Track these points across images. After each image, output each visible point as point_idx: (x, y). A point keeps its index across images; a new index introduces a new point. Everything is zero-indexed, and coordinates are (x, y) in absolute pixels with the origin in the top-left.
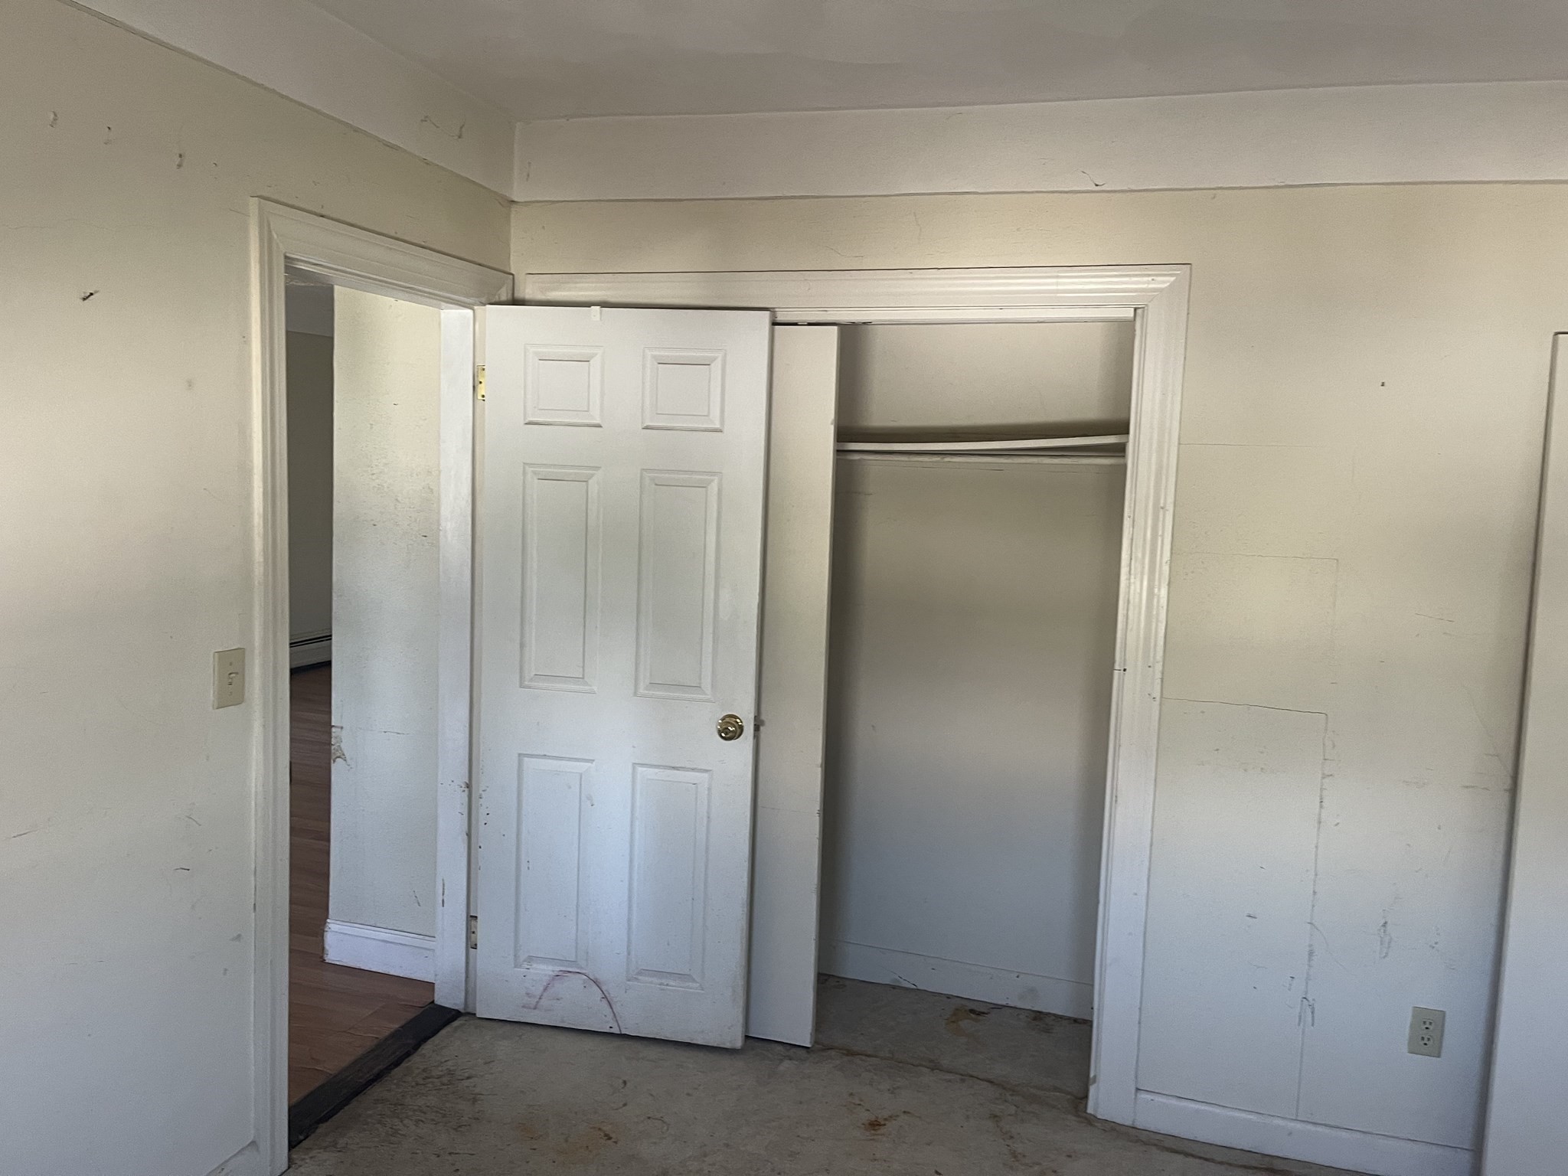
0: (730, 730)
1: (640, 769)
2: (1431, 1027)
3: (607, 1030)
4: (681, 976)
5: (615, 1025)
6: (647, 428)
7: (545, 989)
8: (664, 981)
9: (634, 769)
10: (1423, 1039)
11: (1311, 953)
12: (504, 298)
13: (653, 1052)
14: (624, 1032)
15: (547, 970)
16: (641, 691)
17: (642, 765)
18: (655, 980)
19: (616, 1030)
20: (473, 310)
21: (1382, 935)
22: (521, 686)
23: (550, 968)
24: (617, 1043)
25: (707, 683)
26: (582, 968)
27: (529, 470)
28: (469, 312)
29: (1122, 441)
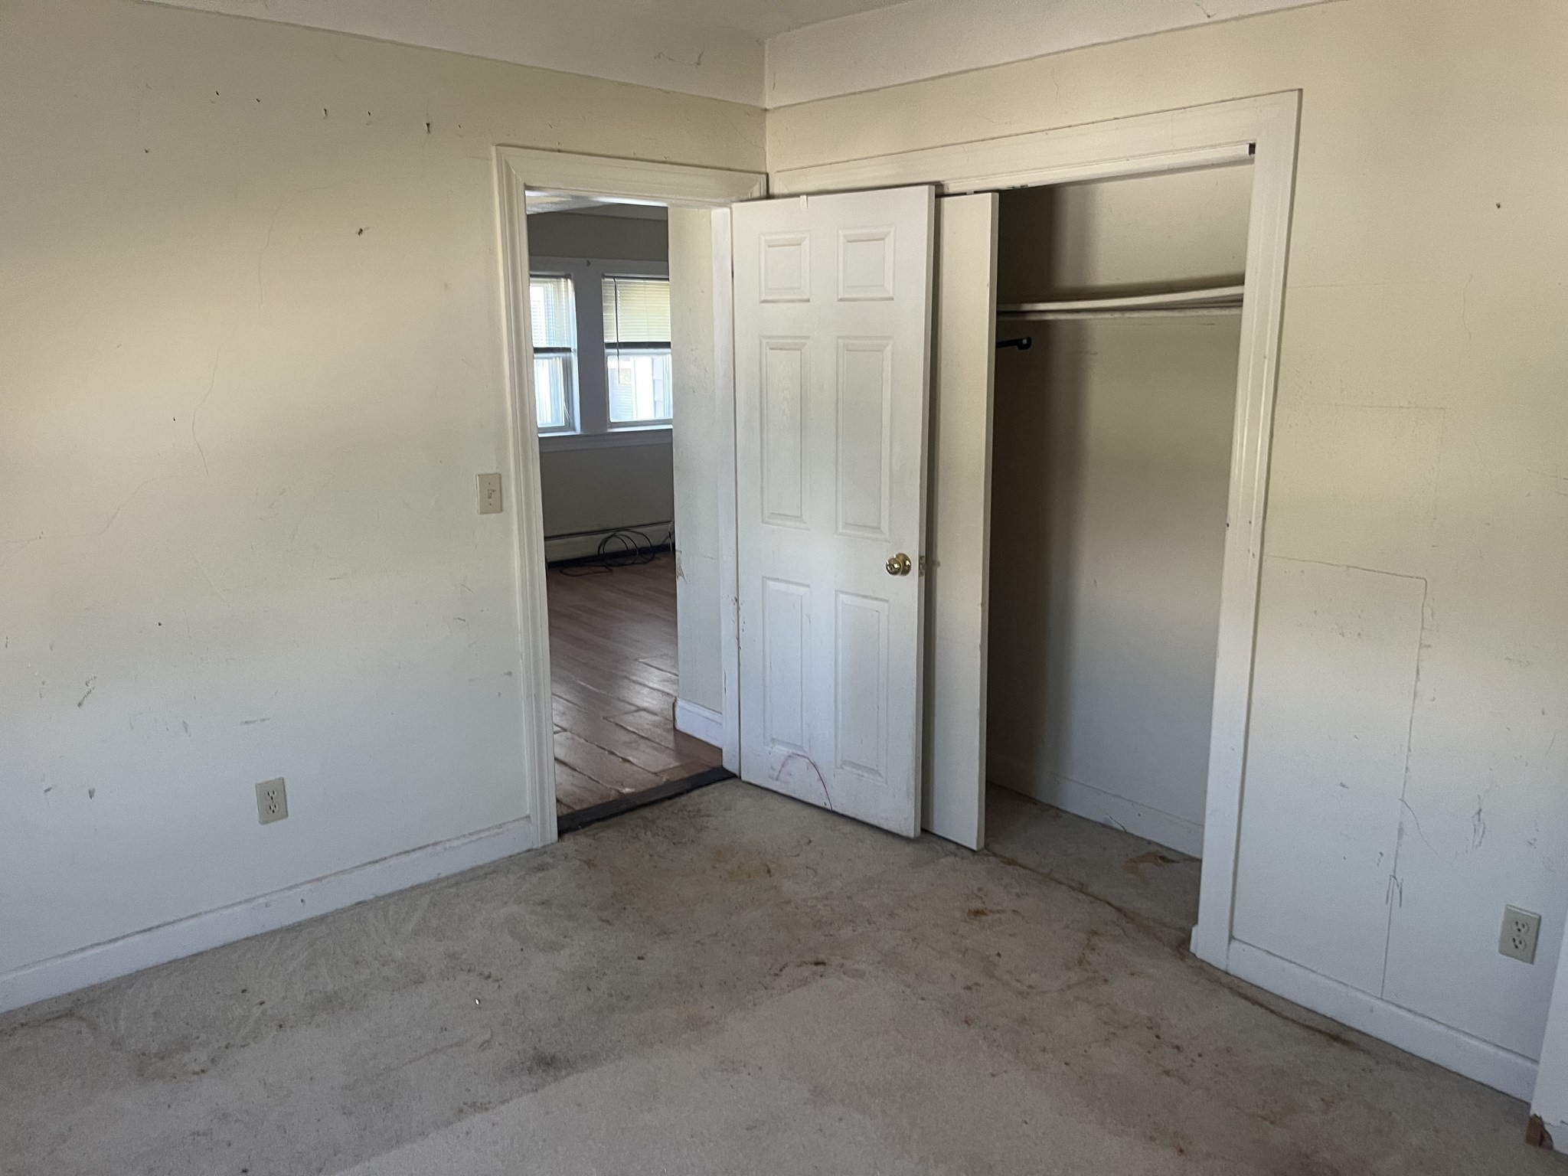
0: (898, 566)
1: (841, 595)
2: (1523, 930)
3: (823, 805)
4: (871, 770)
5: (828, 804)
6: (841, 300)
7: (783, 766)
8: (861, 772)
9: (836, 596)
10: (1514, 940)
11: (1401, 831)
12: (756, 194)
13: (847, 828)
14: (834, 809)
15: (782, 751)
16: (840, 529)
17: (842, 592)
18: (855, 771)
19: (828, 807)
20: (731, 209)
21: (1476, 823)
22: (763, 522)
23: (787, 750)
24: (828, 816)
25: (885, 527)
26: (804, 752)
27: (764, 341)
28: (727, 210)
29: (1240, 292)
